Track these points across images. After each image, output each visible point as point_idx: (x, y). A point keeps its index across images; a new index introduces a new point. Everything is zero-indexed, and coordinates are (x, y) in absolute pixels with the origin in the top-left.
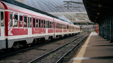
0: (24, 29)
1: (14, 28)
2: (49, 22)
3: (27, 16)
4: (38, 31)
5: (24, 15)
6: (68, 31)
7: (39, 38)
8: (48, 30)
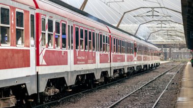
0: (62, 51)
1: (47, 49)
2: (101, 35)
3: (67, 23)
4: (84, 58)
5: (62, 20)
7: (84, 75)
8: (100, 55)
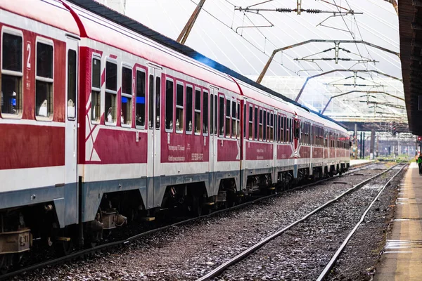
1: (103, 127)
2: (222, 100)
3: (147, 70)
5: (137, 65)
6: (296, 153)
